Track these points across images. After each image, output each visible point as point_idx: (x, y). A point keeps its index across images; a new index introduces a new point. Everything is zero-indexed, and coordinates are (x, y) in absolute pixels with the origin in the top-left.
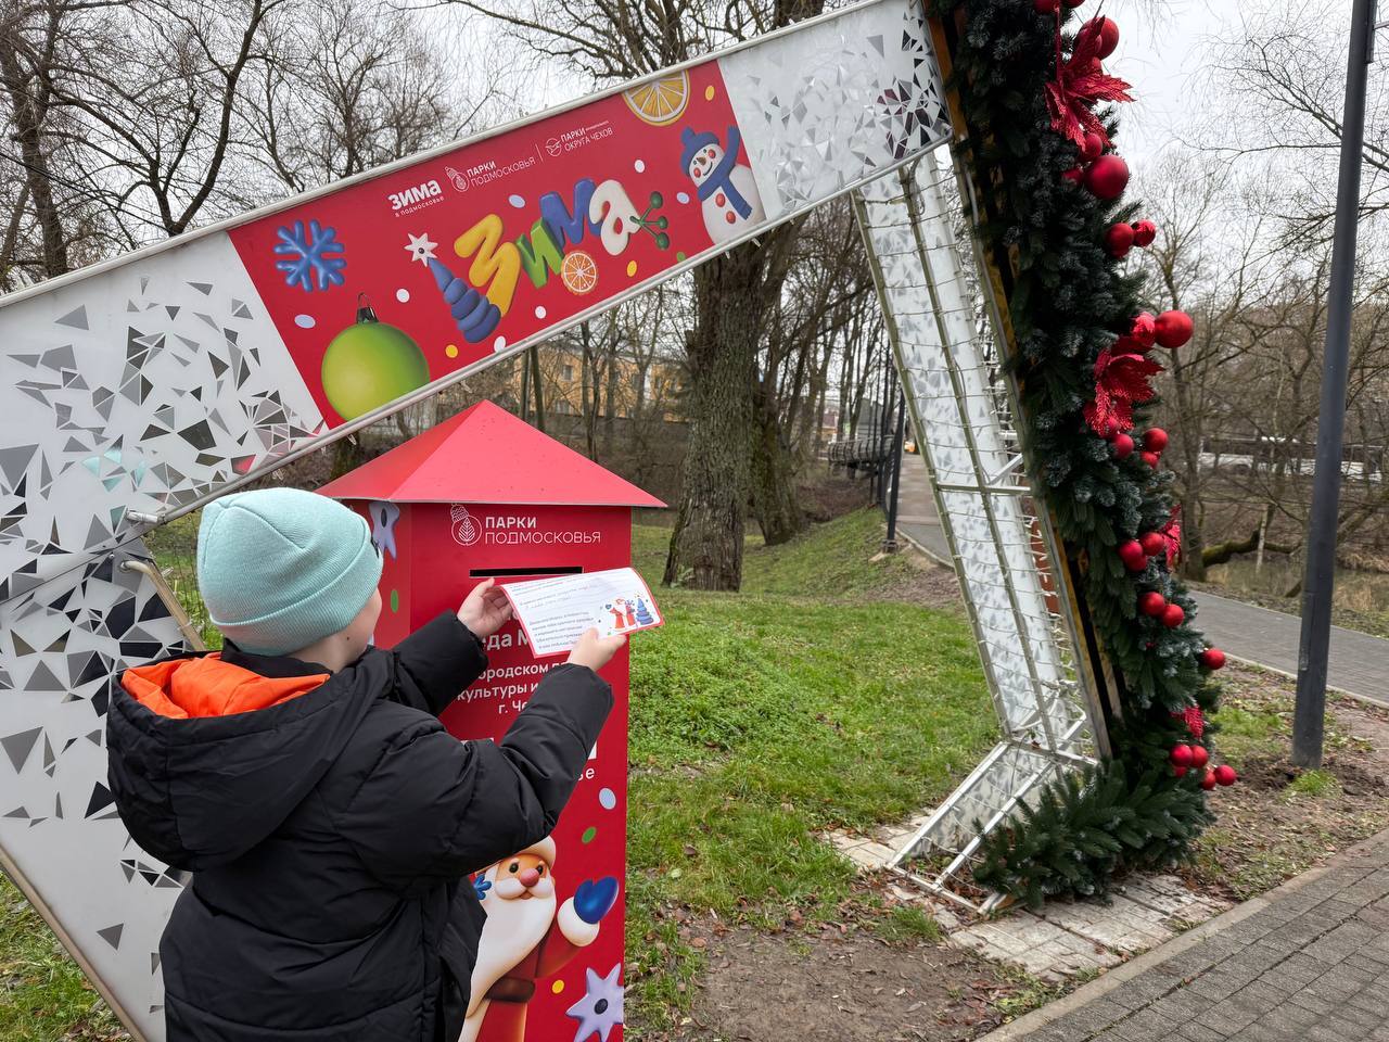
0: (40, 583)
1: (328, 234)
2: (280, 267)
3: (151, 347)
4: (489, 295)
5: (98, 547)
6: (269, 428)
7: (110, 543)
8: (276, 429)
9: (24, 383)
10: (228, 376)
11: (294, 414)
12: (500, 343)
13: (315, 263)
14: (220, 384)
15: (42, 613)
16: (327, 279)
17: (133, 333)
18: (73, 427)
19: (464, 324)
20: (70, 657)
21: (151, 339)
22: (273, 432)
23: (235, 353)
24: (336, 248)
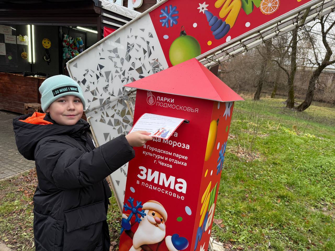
0: (110, 102)
1: (174, 8)
2: (161, 21)
3: (131, 47)
4: (226, 21)
5: (120, 96)
6: (155, 69)
7: (122, 95)
8: (157, 70)
9: (109, 57)
10: (147, 54)
11: (161, 65)
12: (229, 39)
13: (170, 18)
14: (145, 56)
15: (110, 109)
16: (173, 23)
17: (128, 44)
18: (117, 67)
19: (214, 33)
20: (114, 119)
21: (131, 45)
22: (156, 70)
23: (149, 47)
24: (176, 13)
